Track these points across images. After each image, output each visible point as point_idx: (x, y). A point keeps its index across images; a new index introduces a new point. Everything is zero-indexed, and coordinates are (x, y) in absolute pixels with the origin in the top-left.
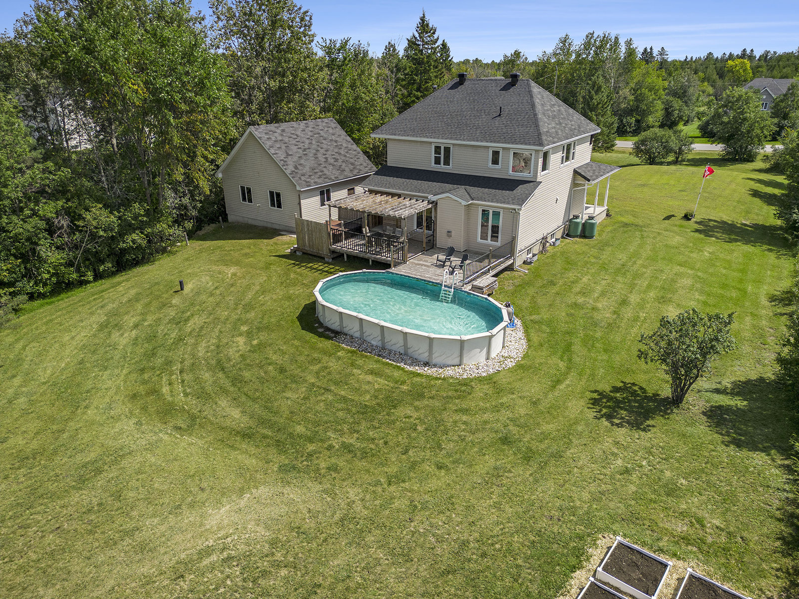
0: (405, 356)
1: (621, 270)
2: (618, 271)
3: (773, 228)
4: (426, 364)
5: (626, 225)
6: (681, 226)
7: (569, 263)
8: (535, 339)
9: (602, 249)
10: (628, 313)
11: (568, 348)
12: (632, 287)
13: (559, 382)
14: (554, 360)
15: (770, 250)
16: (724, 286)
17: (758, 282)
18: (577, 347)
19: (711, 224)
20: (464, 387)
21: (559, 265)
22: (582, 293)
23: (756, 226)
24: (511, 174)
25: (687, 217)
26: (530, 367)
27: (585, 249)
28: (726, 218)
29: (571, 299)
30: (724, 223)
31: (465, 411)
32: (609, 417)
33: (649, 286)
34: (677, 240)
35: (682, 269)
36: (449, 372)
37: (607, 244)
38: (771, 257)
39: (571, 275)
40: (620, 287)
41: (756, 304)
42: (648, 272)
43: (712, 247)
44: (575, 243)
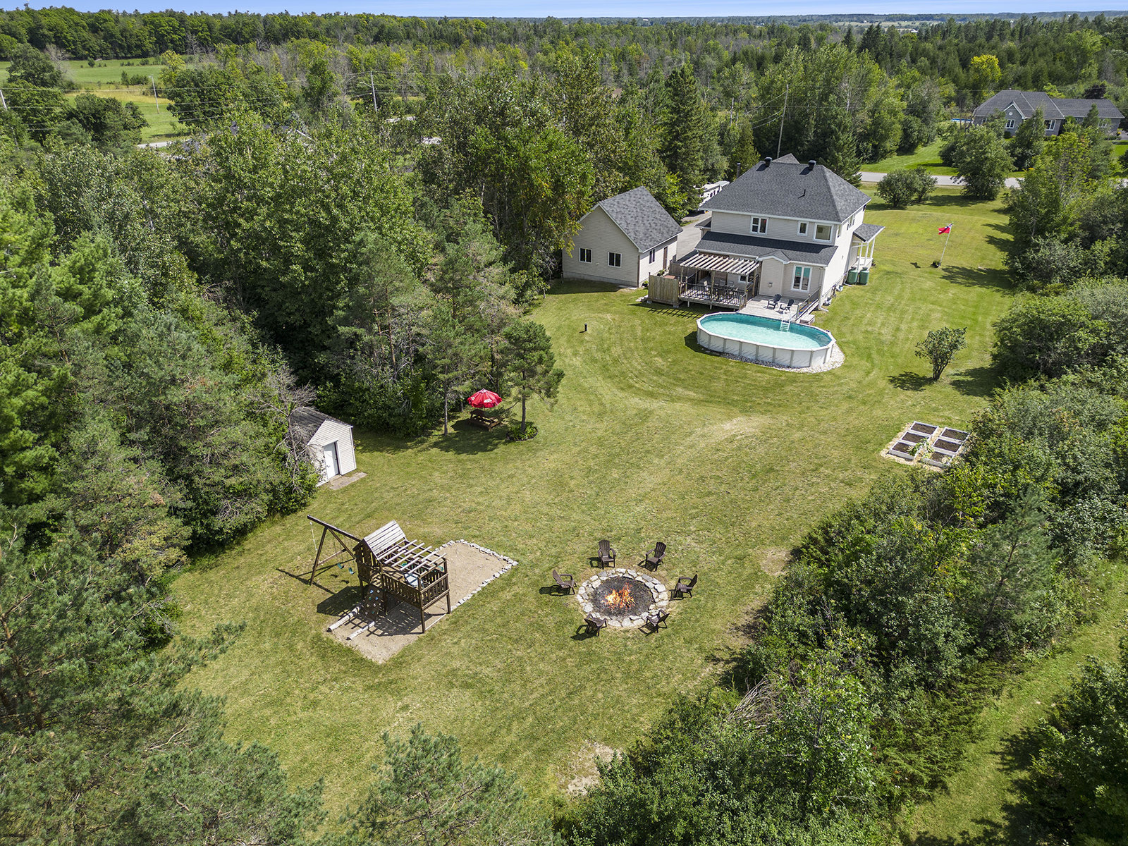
0: (773, 363)
1: (891, 308)
2: (889, 309)
3: (1002, 272)
4: (788, 367)
5: (888, 273)
6: (931, 273)
7: (855, 305)
8: (848, 352)
9: (874, 293)
10: (901, 336)
11: (869, 357)
12: (901, 319)
13: (869, 373)
14: (864, 362)
15: (998, 291)
16: (963, 318)
17: (986, 314)
18: (875, 356)
19: (955, 270)
20: (817, 377)
21: (848, 306)
22: (869, 324)
23: (989, 271)
24: (815, 240)
25: (935, 265)
26: (851, 366)
27: (862, 293)
28: (967, 265)
29: (863, 328)
30: (964, 269)
31: (824, 387)
32: (902, 387)
33: (913, 319)
34: (928, 284)
35: (934, 307)
36: (805, 370)
37: (877, 289)
38: (998, 296)
39: (859, 312)
40: (893, 318)
41: (984, 329)
42: (911, 309)
43: (954, 290)
44: (854, 289)
